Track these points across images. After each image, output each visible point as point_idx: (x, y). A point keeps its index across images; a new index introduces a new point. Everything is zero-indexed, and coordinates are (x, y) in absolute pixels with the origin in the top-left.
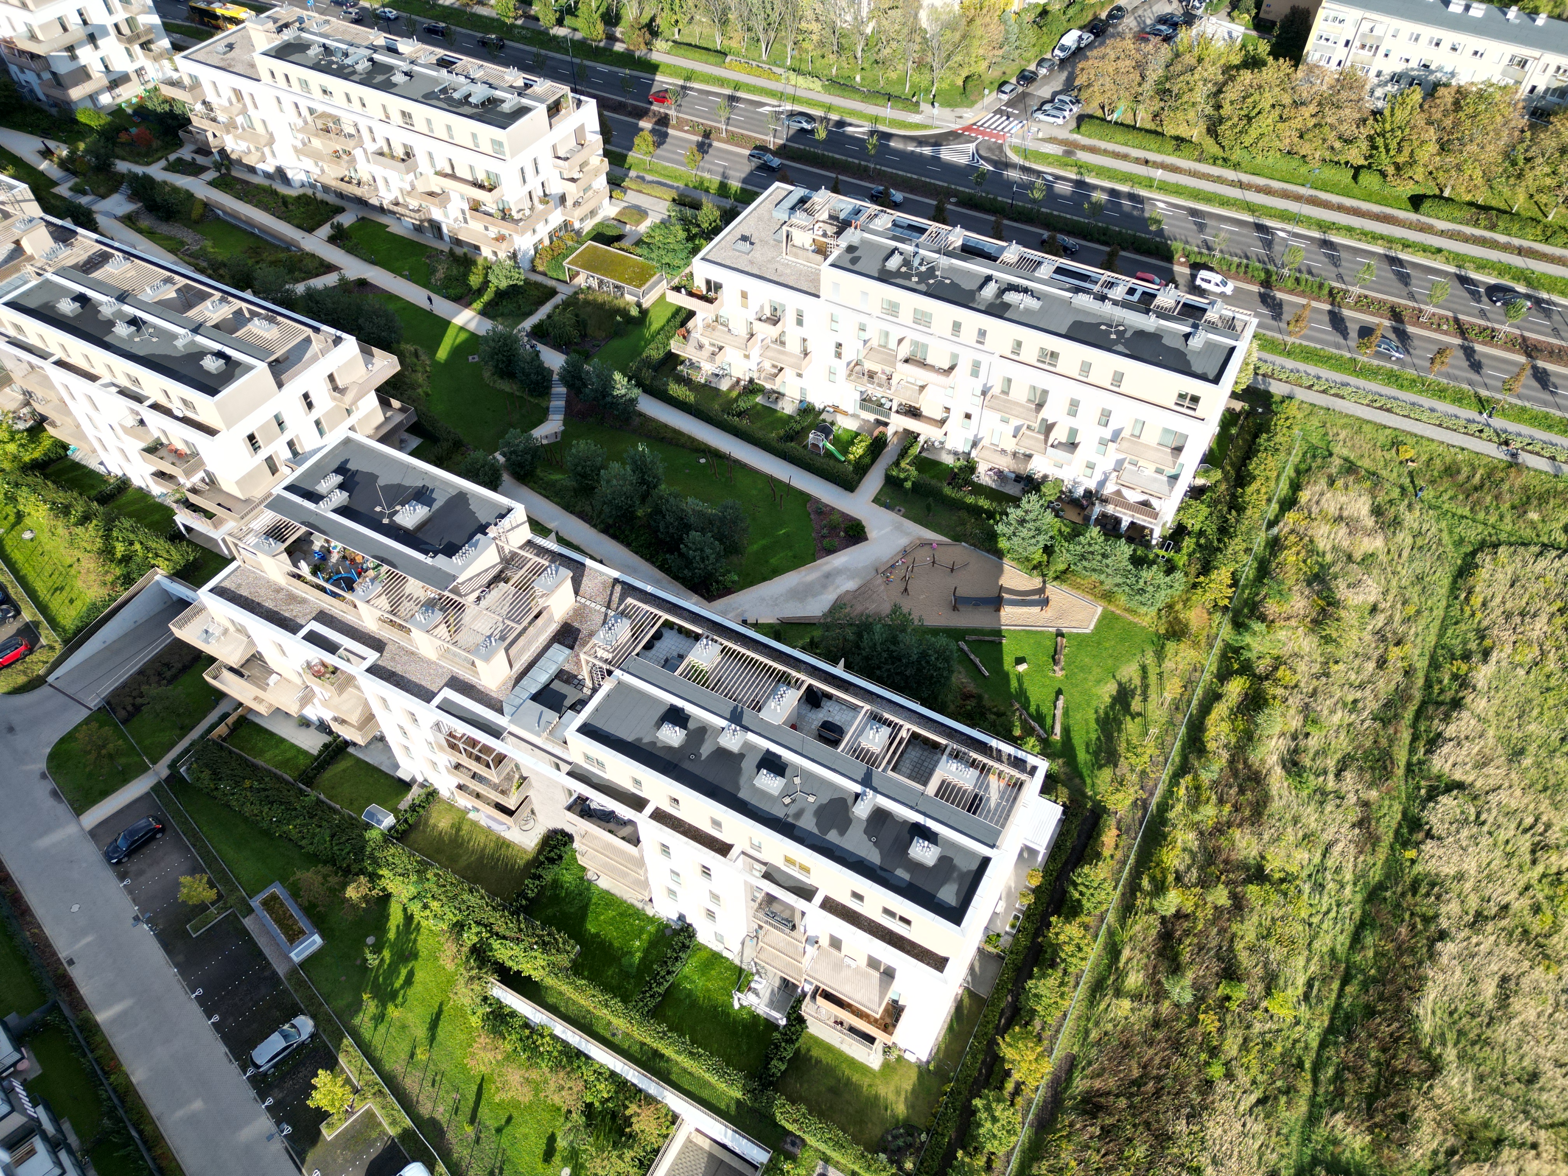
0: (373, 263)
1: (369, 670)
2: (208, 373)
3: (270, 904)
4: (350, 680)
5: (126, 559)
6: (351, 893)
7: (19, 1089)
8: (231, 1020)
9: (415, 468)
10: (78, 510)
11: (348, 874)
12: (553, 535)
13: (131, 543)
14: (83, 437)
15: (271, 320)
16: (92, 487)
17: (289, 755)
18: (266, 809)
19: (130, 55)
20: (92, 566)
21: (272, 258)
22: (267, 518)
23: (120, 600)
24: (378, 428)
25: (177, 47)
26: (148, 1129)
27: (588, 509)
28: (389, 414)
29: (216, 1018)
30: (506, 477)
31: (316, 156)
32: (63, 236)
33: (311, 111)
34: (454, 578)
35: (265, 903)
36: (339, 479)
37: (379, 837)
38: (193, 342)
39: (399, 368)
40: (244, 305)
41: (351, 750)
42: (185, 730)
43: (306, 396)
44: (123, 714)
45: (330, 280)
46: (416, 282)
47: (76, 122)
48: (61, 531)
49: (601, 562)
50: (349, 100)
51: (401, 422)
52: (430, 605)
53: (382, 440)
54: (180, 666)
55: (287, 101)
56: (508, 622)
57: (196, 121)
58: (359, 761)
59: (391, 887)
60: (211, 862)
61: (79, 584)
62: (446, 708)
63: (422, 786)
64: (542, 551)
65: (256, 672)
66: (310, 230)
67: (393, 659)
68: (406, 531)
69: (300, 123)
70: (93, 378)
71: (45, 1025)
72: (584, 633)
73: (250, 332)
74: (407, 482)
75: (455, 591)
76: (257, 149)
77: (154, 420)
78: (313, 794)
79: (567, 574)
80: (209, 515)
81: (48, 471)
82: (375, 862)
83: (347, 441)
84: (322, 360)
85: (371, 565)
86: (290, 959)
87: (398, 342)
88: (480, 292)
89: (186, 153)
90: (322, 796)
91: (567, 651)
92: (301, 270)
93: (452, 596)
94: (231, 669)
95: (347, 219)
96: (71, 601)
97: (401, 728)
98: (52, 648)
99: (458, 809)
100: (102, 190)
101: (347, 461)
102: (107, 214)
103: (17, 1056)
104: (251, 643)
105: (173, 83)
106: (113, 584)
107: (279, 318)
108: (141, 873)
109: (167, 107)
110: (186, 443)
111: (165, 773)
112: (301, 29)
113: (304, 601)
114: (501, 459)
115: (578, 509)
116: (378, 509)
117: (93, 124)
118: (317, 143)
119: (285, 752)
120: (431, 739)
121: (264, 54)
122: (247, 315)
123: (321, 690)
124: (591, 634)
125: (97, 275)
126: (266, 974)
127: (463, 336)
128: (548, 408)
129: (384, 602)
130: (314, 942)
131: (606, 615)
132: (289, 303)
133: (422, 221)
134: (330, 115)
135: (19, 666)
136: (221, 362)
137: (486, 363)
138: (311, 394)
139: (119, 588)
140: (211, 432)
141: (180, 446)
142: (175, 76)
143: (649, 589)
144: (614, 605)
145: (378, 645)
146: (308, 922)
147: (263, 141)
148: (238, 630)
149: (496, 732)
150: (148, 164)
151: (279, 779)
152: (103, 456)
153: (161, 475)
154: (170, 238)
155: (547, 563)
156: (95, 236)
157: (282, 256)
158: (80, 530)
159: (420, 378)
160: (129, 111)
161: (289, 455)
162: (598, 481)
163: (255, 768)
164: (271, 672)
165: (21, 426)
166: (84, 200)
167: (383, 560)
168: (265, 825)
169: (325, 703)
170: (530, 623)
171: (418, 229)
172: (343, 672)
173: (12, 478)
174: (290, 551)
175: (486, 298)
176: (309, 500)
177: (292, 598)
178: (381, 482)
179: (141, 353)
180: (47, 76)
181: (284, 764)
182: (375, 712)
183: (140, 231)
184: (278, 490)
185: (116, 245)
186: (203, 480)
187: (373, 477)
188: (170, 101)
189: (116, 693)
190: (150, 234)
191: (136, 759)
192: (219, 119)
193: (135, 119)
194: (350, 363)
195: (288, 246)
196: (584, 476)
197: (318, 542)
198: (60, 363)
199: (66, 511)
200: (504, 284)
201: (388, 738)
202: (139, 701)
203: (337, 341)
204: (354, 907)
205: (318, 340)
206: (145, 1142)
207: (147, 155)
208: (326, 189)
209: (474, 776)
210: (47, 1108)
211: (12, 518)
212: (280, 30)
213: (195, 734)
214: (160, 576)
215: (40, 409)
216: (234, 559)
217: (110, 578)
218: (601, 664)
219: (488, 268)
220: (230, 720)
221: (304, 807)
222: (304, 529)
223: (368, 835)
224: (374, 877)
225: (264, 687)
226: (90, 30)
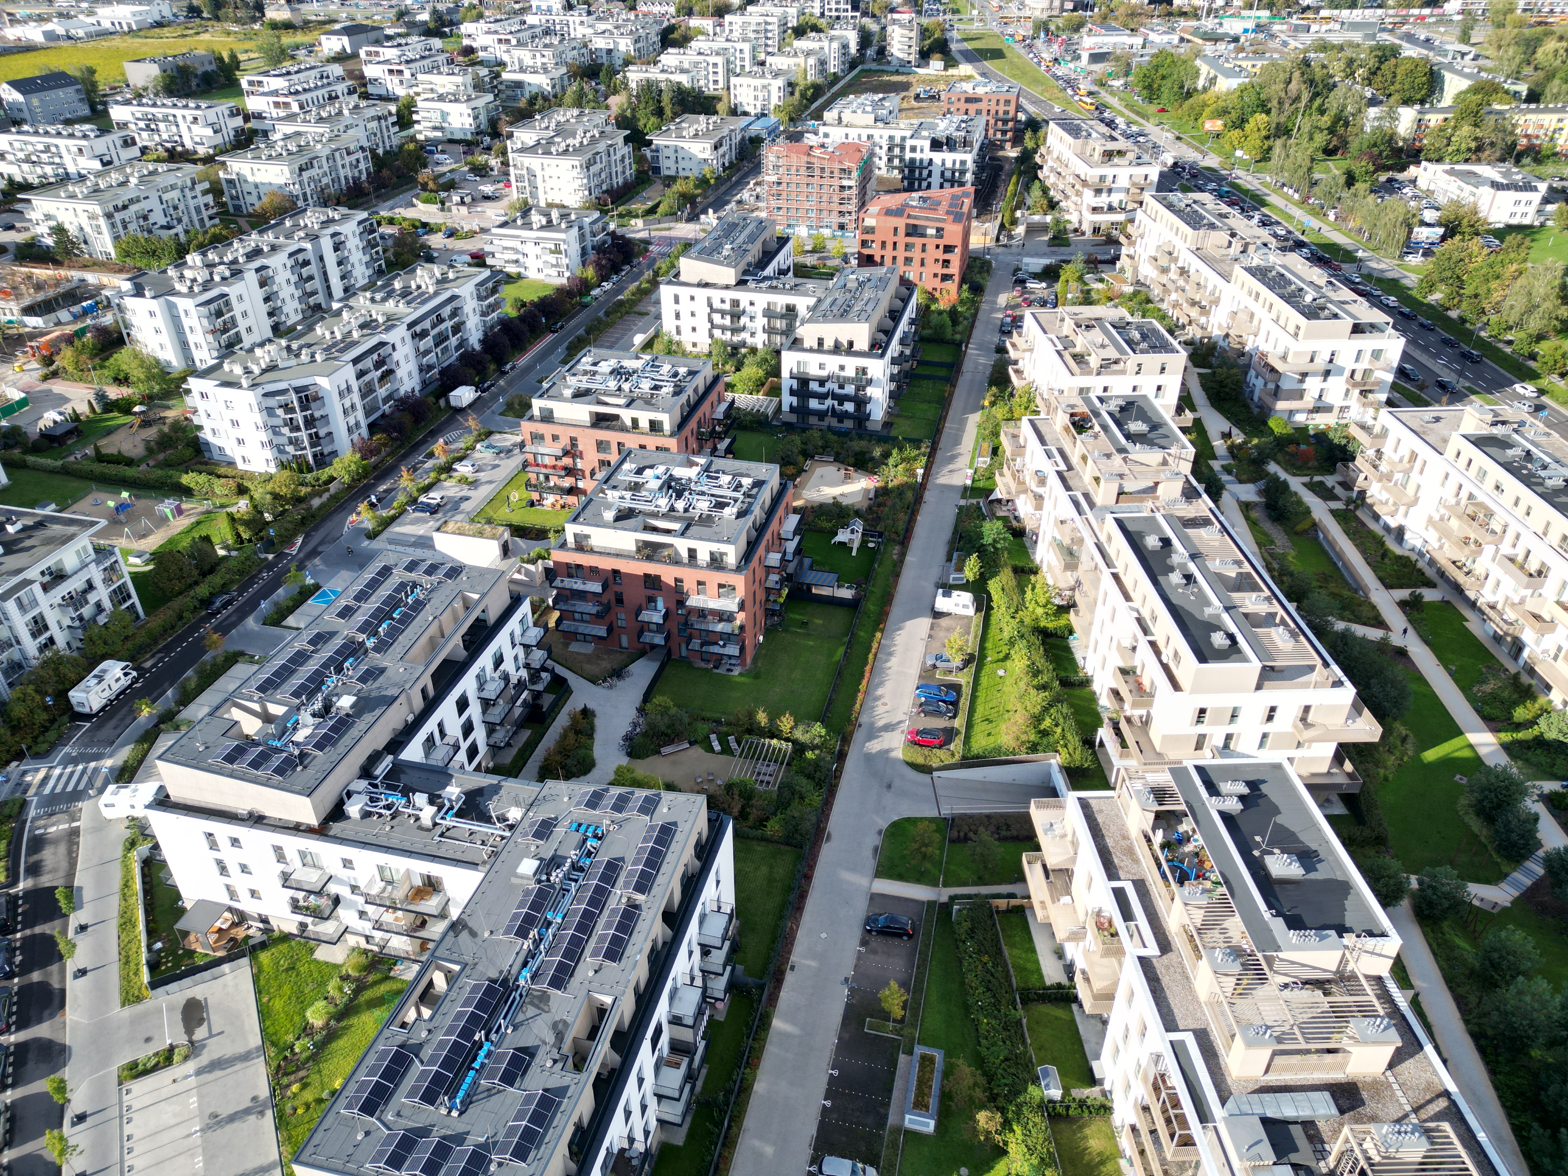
0: (1427, 642)
1: (1141, 959)
2: (1210, 644)
3: (926, 1061)
4: (1119, 952)
5: (1044, 733)
6: (982, 1117)
7: (706, 1018)
8: (835, 1116)
9: (1319, 830)
10: (1044, 678)
11: (993, 1101)
12: (1411, 993)
13: (1057, 725)
14: (1087, 631)
15: (1293, 635)
16: (1065, 670)
17: (1029, 966)
18: (981, 990)
19: (1347, 394)
20: (1021, 721)
21: (1336, 591)
22: (1164, 778)
23: (1017, 757)
24: (1314, 775)
25: (1390, 403)
26: (735, 1129)
27: (1473, 999)
28: (1334, 770)
29: (828, 1103)
30: (1405, 904)
31: (1445, 533)
32: (1190, 494)
33: (1471, 496)
34: (1278, 949)
35: (924, 1058)
36: (1245, 790)
37: (1037, 1100)
38: (1218, 616)
39: (1376, 740)
40: (1281, 612)
41: (1075, 1007)
42: (981, 881)
43: (1273, 709)
44: (955, 834)
45: (1374, 634)
46: (1457, 681)
47: (1265, 423)
48: (1022, 685)
49: (1445, 1062)
50: (1516, 504)
51: (1340, 786)
52: (1237, 952)
53: (1310, 787)
54: (1015, 833)
55: (1455, 479)
56: (1296, 1030)
57: (1359, 461)
58: (1073, 1021)
59: (1012, 1148)
60: (917, 990)
61: (1003, 727)
62: (1178, 1049)
63: (1104, 1093)
64: (1385, 997)
65: (1059, 883)
66: (1388, 586)
67: (1167, 968)
68: (1267, 875)
69: (1453, 501)
70: (1127, 598)
71: (749, 993)
72: (1366, 1110)
73: (1269, 635)
74: (1302, 837)
75: (1270, 961)
76: (1395, 504)
77: (1145, 653)
78: (1021, 1012)
79: (1395, 1041)
80: (1124, 745)
81: (1048, 640)
82: (1018, 1113)
83: (1278, 767)
84: (1311, 690)
85: (1214, 879)
86: (903, 1119)
87: (1395, 719)
88: (1518, 727)
89: (1330, 481)
90: (1025, 1021)
91: (1334, 1111)
92: (1353, 612)
93: (1262, 962)
94: (1044, 866)
95: (1429, 595)
96: (989, 734)
97: (1127, 1029)
98: (953, 755)
99: (1116, 1146)
100: (1244, 477)
101: (1264, 782)
102: (1233, 495)
103: (721, 996)
104: (1073, 860)
105: (1363, 427)
106: (1023, 743)
107: (1302, 638)
108: (874, 952)
109: (1344, 442)
110: (1152, 683)
111: (944, 899)
112: (1516, 431)
113: (1136, 861)
114: (1414, 883)
115: (1461, 991)
116: (1258, 838)
117: (1276, 430)
118: (1454, 523)
119: (1028, 961)
120: (1144, 1064)
121: (1464, 436)
122: (1277, 621)
123: (1092, 940)
124: (1374, 1119)
125: (1191, 532)
126: (882, 1111)
127: (1466, 753)
128: (1506, 875)
129: (1199, 916)
130: (927, 1125)
131: (1406, 1116)
132: (1321, 632)
133: (1506, 634)
134: (1486, 508)
135: (926, 751)
136: (1228, 642)
137: (1472, 791)
138: (1278, 711)
139: (1023, 749)
140: (1176, 686)
141: (1146, 683)
142: (1370, 422)
143: (1482, 1136)
144: (1424, 1115)
145: (1165, 946)
146: (936, 1104)
147: (1405, 500)
148: (1073, 843)
149: (1204, 1116)
150: (1294, 475)
151: (1008, 977)
152: (1090, 654)
153: (1116, 693)
154: (1265, 534)
155: (1382, 1012)
156: (1212, 505)
157: (1346, 593)
158: (1033, 692)
159: (1391, 761)
160: (1312, 432)
161: (1220, 743)
162: (1508, 984)
163: (1000, 952)
164: (1069, 893)
165: (1057, 601)
166: (1225, 478)
167: (1227, 882)
168: (971, 1001)
169: (1087, 952)
170: (1318, 1051)
171: (1498, 639)
172: (1120, 942)
173: (1023, 630)
174: (1158, 816)
175: (1521, 735)
176: (1207, 788)
177: (1130, 852)
178: (1279, 819)
179: (1175, 601)
180: (1271, 386)
181: (1021, 969)
182: (1117, 996)
183: (1247, 518)
184: (1189, 765)
185: (1222, 518)
186: (1141, 717)
187: (1276, 811)
188: (1350, 439)
189: (964, 817)
190: (1253, 524)
191: (936, 872)
192: (1381, 468)
193: (1312, 441)
194: (1333, 709)
195: (1358, 586)
196: (1495, 966)
197: (1185, 826)
198: (1116, 576)
199: (1036, 673)
200: (1552, 735)
201: (1110, 1027)
202: (971, 835)
203: (1338, 684)
204: (975, 1131)
205: (1320, 673)
206: (726, 1137)
207: (1298, 468)
208: (1432, 562)
209: (1153, 1132)
210: (707, 1047)
211: (1001, 655)
212: (1494, 424)
213: (985, 890)
214: (1055, 761)
215: (1078, 598)
216: (1114, 789)
217: (1024, 738)
218: (1360, 1156)
219: (1546, 711)
220: (1014, 902)
221: (1006, 1016)
222: (1183, 807)
223: (1031, 1088)
224: (1007, 1125)
225: (1055, 899)
226: (1331, 366)
